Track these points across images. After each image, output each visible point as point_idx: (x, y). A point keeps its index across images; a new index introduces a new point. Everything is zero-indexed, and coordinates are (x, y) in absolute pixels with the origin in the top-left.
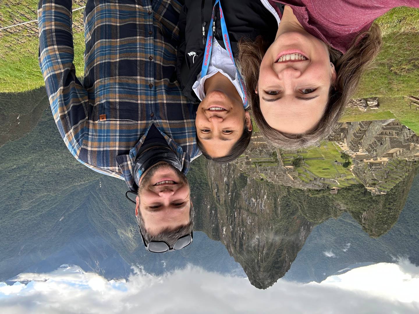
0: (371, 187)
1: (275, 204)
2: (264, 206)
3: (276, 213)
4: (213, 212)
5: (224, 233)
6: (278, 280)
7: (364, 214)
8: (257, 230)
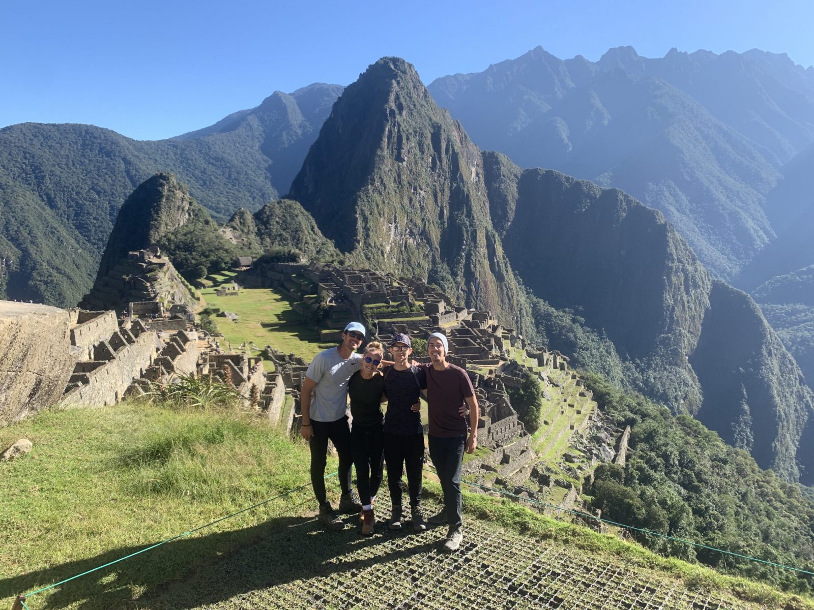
0: (158, 264)
1: (368, 236)
2: (390, 229)
3: (365, 215)
4: (500, 213)
5: (474, 170)
6: (358, 78)
7: (183, 221)
8: (403, 177)
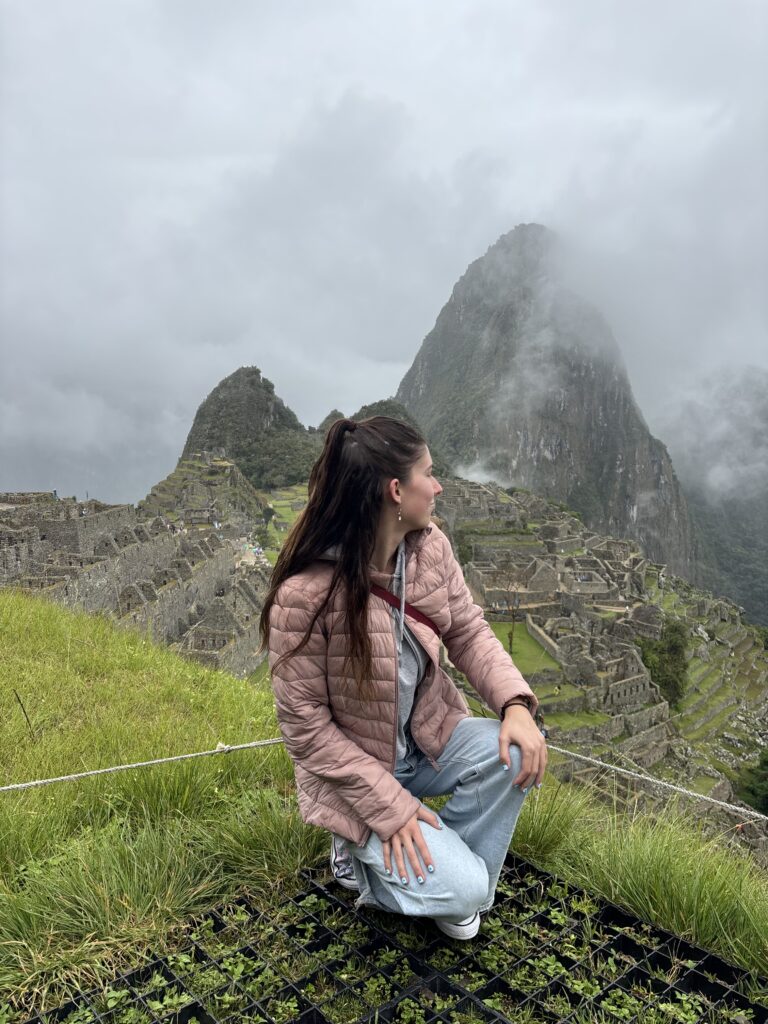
0: (221, 467)
1: (488, 446)
3: (486, 421)
6: (486, 251)
7: (267, 424)
